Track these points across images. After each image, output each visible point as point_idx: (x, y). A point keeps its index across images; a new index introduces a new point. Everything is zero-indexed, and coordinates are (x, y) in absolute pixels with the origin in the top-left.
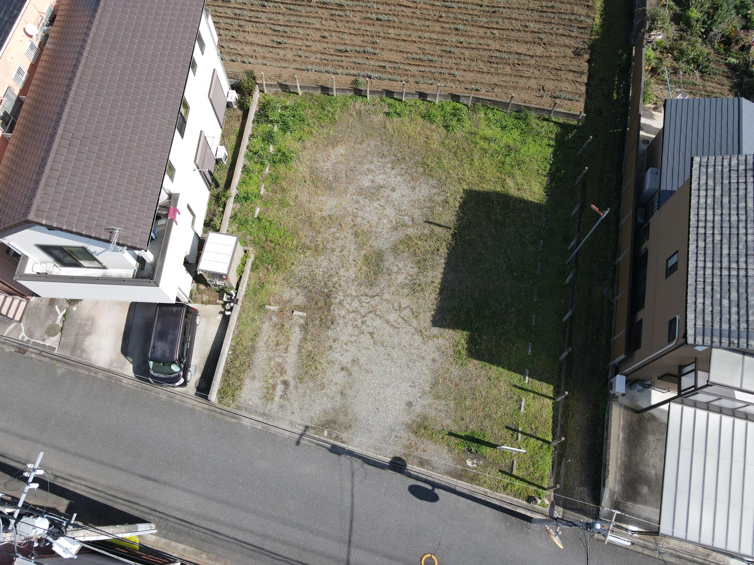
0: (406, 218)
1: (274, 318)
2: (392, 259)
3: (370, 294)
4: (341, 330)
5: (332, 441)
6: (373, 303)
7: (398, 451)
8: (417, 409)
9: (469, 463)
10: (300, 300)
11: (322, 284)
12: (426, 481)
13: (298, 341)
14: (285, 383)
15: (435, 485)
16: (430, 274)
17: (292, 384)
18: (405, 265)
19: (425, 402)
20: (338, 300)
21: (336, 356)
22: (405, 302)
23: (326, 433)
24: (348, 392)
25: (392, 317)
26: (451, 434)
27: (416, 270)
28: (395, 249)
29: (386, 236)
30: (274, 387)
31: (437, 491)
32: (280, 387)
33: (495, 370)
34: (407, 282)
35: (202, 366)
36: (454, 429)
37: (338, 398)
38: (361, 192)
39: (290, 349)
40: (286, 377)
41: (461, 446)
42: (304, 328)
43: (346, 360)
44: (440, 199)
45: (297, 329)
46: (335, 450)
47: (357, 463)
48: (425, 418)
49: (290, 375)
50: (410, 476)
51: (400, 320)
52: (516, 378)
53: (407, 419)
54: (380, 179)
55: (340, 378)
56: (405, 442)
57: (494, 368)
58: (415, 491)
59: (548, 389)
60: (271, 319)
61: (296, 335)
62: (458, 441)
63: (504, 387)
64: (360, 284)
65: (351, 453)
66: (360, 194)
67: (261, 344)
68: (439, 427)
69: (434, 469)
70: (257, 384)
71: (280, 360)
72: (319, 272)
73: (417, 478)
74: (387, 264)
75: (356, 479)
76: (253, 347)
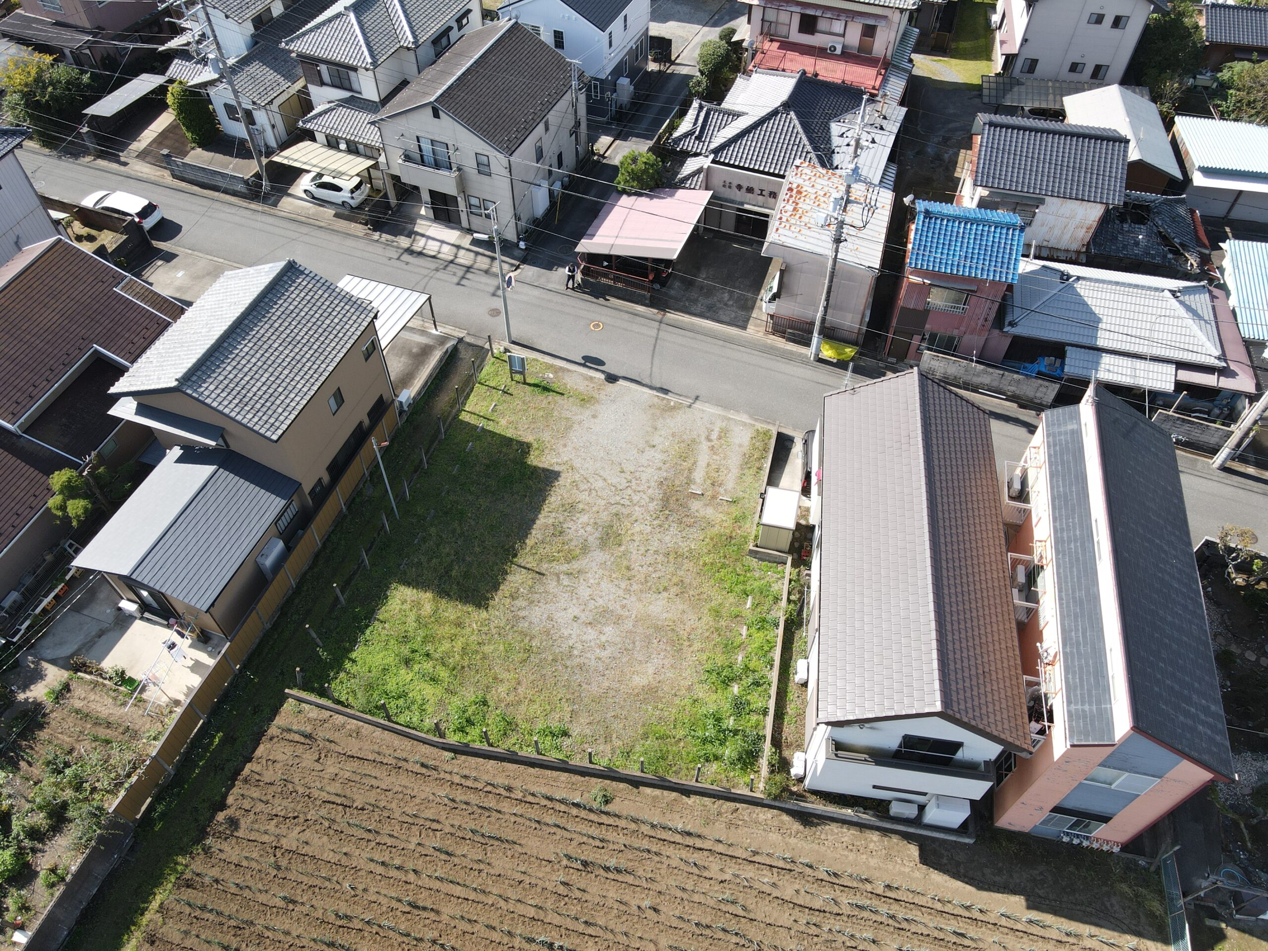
0: (566, 583)
1: (722, 490)
2: (591, 539)
3: (619, 507)
4: (653, 476)
5: (667, 397)
6: (618, 498)
7: (610, 387)
8: (588, 413)
9: (551, 376)
10: (695, 506)
11: (671, 519)
12: (591, 368)
13: (697, 471)
14: (708, 439)
15: (584, 365)
16: (550, 521)
17: (703, 438)
18: (577, 531)
19: (579, 417)
20: (655, 503)
21: (659, 456)
22: (584, 496)
23: (672, 404)
24: (649, 429)
25: (600, 484)
26: (562, 394)
27: (565, 526)
28: (585, 549)
29: (594, 564)
30: (720, 438)
31: (583, 362)
32: (714, 436)
33: (509, 434)
34: (578, 515)
35: (791, 457)
36: (558, 398)
37: (659, 426)
38: (618, 620)
39: (704, 465)
40: (709, 444)
41: (554, 386)
42: (689, 481)
43: (650, 453)
44: (520, 603)
45: (698, 481)
46: (666, 391)
47: (646, 381)
48: (582, 406)
49: (705, 446)
50: (603, 372)
51: (591, 480)
52: (491, 427)
53: (597, 406)
54: (591, 634)
55: (656, 440)
56: (604, 393)
57: (509, 435)
58: (601, 363)
59: (464, 417)
60: (725, 490)
61: (699, 475)
62: (557, 390)
63: (503, 422)
64: (629, 515)
65: (651, 388)
66: (619, 617)
67: (735, 472)
68: (571, 399)
69: (582, 374)
70: (737, 441)
71: (715, 457)
72: (674, 530)
73: (597, 370)
74: (597, 535)
75: (648, 373)
76: (742, 469)
